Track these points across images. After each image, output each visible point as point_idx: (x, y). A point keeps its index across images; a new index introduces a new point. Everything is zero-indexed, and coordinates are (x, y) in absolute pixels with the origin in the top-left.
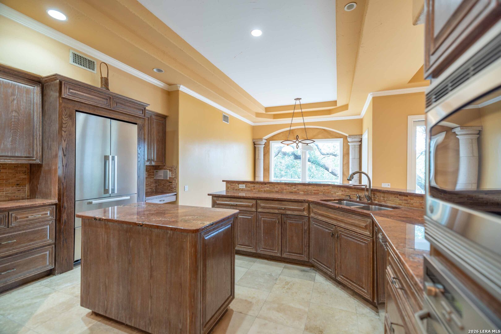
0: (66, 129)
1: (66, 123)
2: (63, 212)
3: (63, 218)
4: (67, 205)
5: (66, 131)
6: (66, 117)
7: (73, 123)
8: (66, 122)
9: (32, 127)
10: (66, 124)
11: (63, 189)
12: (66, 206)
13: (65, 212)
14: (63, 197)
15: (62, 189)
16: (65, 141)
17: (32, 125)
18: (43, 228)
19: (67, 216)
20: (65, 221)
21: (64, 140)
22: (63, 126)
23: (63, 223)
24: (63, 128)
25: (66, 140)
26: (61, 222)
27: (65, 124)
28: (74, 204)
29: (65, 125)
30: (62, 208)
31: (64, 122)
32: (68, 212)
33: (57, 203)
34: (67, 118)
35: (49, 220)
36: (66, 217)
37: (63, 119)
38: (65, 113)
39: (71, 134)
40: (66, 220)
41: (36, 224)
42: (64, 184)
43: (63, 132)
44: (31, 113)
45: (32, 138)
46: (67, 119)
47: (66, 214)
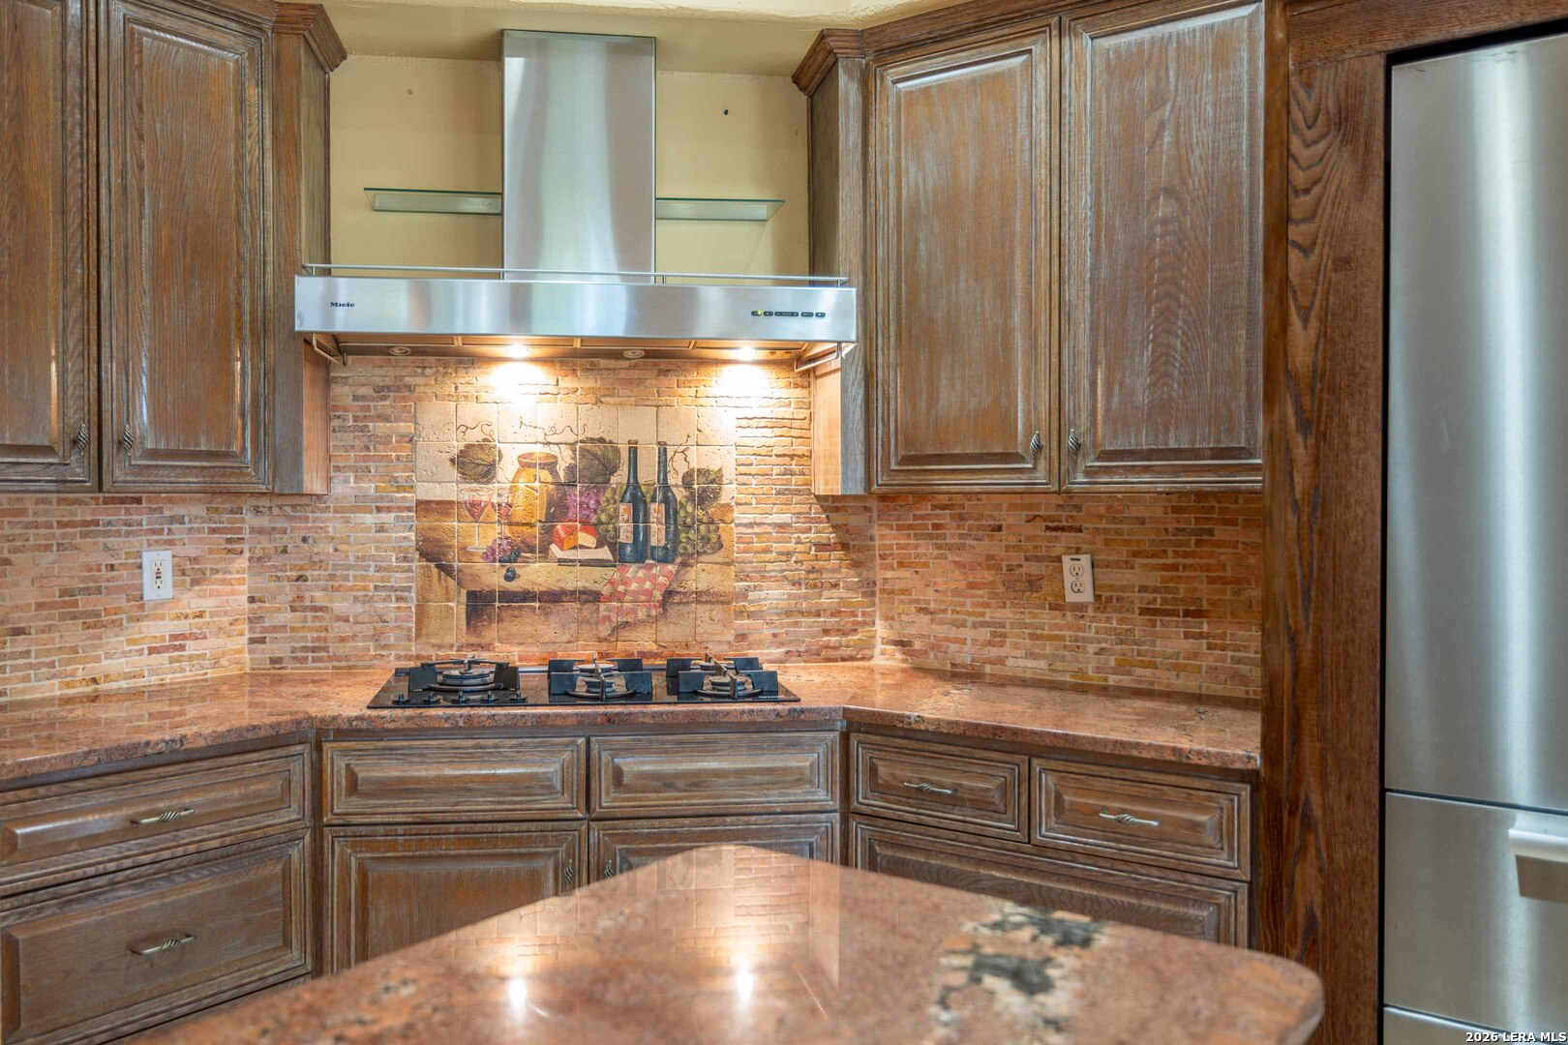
0: (1313, 226)
1: (1319, 180)
2: (1297, 843)
3: (1299, 896)
4: (1328, 810)
5: (1314, 243)
6: (1311, 134)
7: (1365, 168)
8: (1318, 169)
9: (1246, 262)
10: (1316, 191)
11: (1295, 676)
12: (1317, 812)
13: (1312, 851)
14: (1296, 741)
15: (1288, 676)
16: (1305, 321)
17: (1246, 248)
18: (1181, 910)
19: (1327, 890)
20: (1311, 917)
21: (1299, 308)
22: (1296, 214)
23: (1300, 931)
24: (1291, 228)
25: (1314, 313)
26: (1288, 921)
27: (1307, 191)
28: (1375, 813)
29: (1308, 198)
30: (1292, 813)
31: (1299, 177)
32: (1331, 860)
33: (1256, 772)
34: (1322, 136)
35: (1208, 869)
36: (1318, 898)
37: (1296, 160)
38: (1310, 107)
39: (1347, 261)
40: (1318, 913)
41: (1144, 870)
42: (1301, 639)
43: (1294, 255)
44: (1239, 175)
45: (1243, 333)
46: (1322, 145)
47: (1320, 870)
